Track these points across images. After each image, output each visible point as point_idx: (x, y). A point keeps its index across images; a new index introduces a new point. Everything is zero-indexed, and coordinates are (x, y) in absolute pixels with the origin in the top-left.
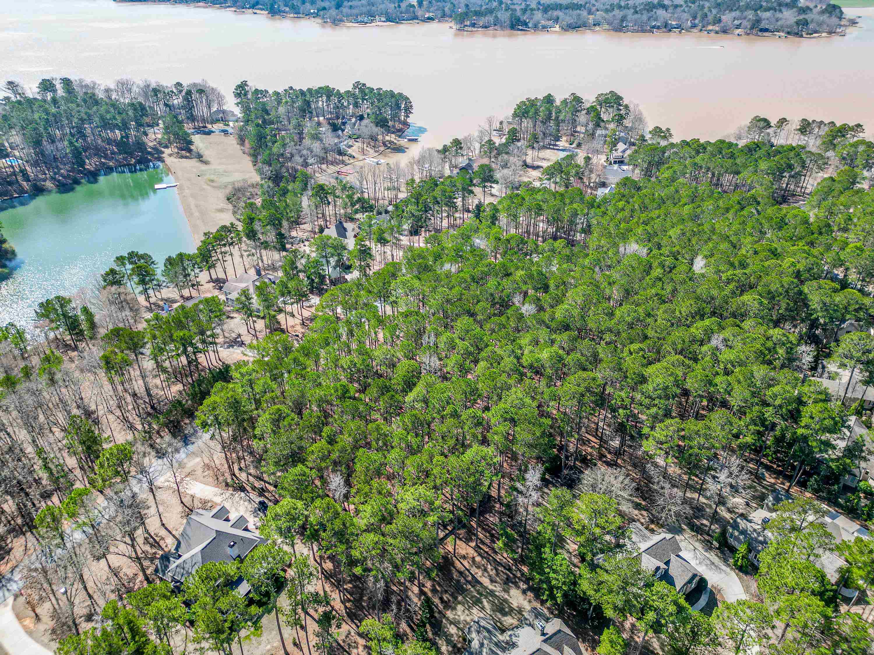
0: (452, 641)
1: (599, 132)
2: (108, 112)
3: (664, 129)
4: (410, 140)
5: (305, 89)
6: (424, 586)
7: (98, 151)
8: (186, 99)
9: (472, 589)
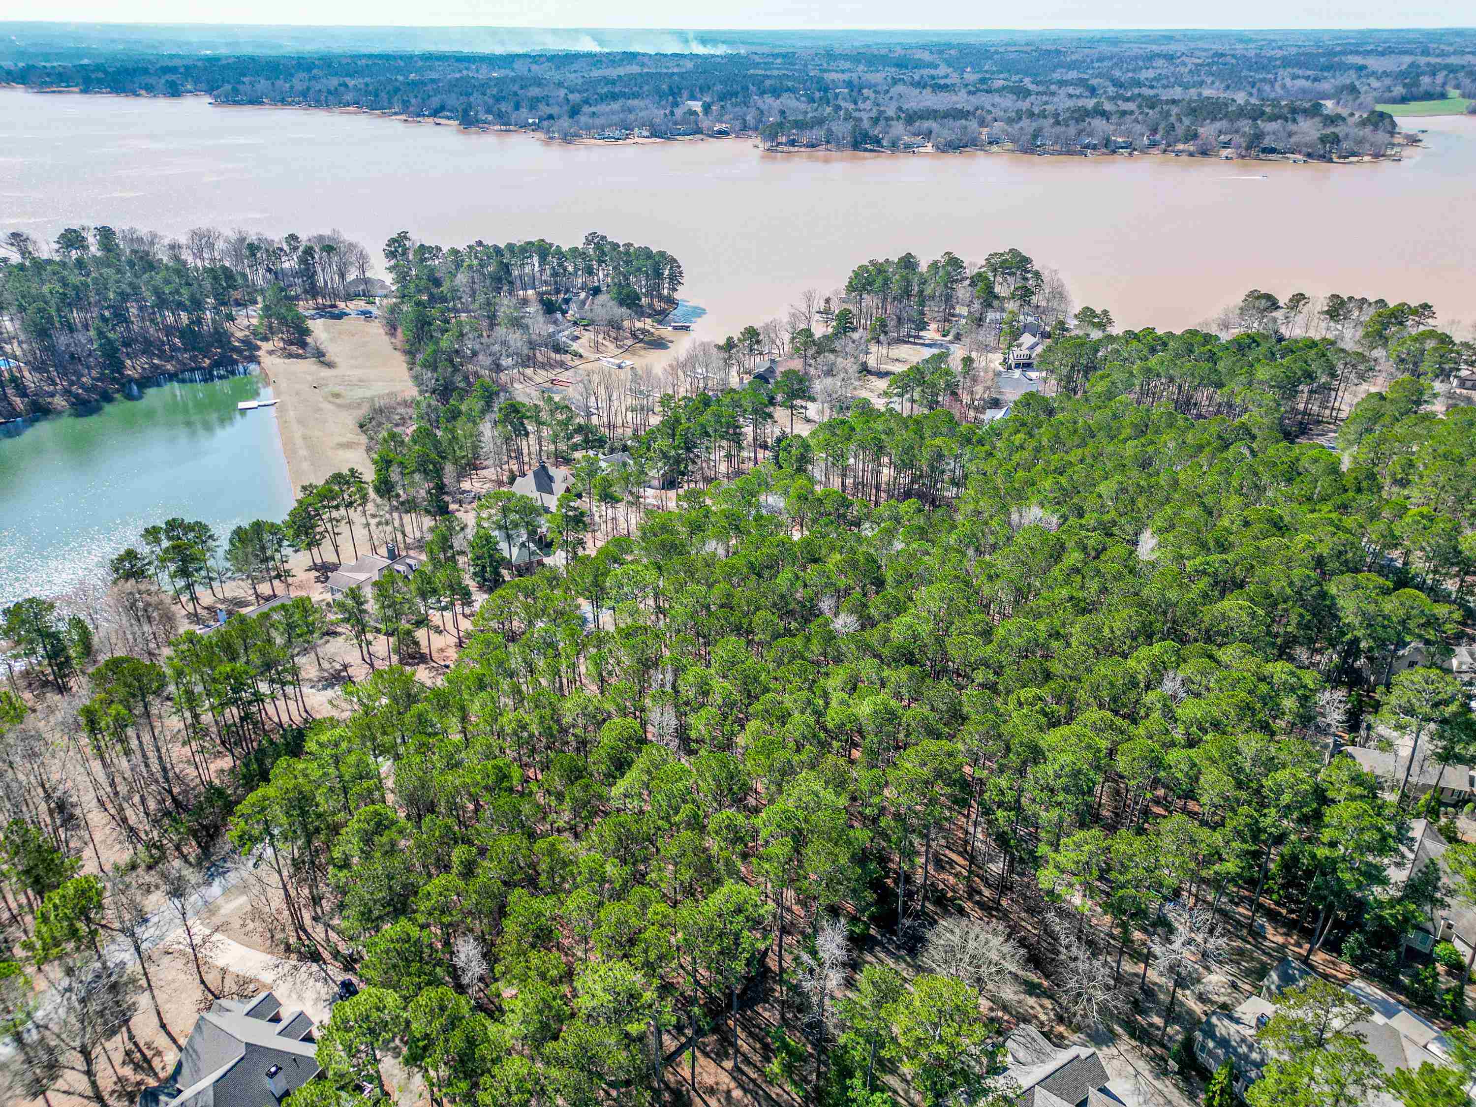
1: (990, 316)
2: (167, 282)
3: (1098, 311)
4: (676, 328)
5: (502, 246)
7: (148, 347)
8: (303, 260)
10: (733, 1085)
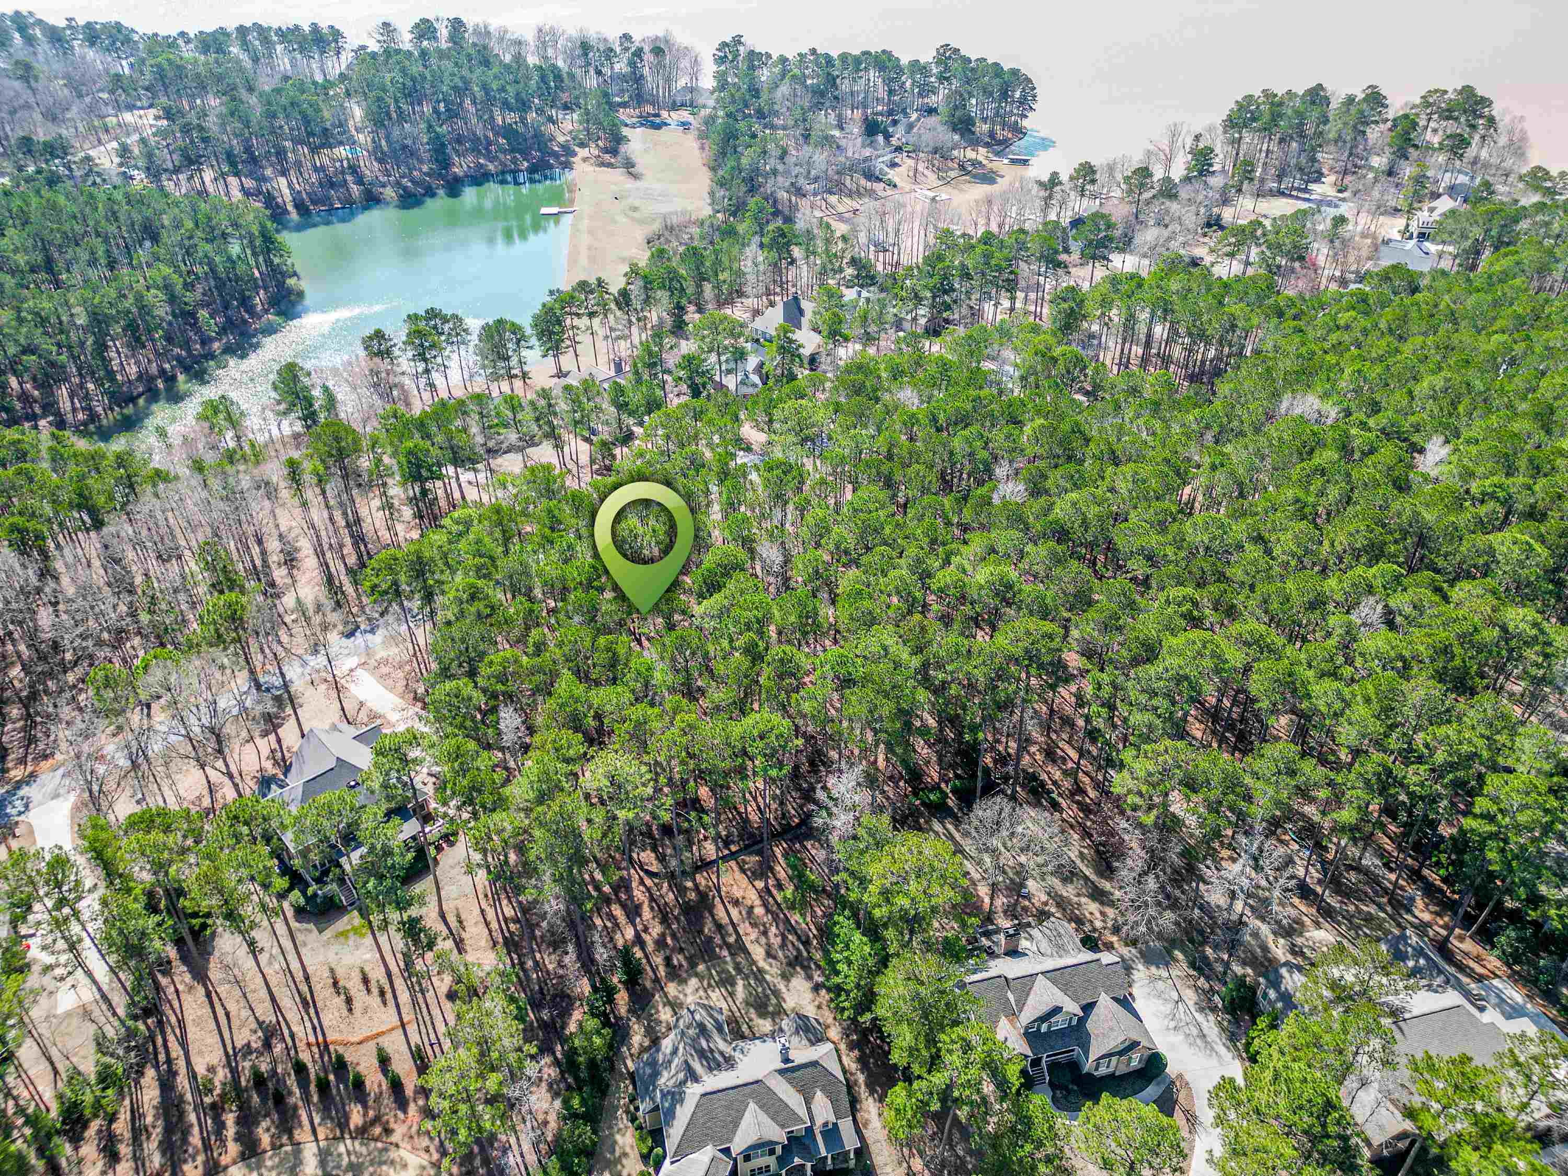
0: (656, 1032)
2: (497, 78)
3: (1554, 173)
4: (1013, 161)
5: (835, 54)
6: (646, 930)
7: (480, 146)
8: (632, 64)
9: (728, 959)
10: (758, 902)
